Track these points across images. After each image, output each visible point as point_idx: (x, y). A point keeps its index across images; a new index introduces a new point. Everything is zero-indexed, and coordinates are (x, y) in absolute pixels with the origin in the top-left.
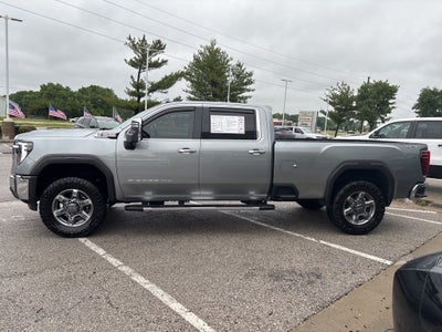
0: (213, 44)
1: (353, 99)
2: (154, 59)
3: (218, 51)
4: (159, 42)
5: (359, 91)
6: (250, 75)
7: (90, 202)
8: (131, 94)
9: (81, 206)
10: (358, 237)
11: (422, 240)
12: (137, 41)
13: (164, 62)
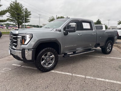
0: (16, 1)
3: (18, 3)
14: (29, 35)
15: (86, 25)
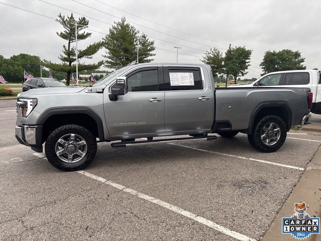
0: (124, 21)
1: (222, 59)
2: (81, 32)
3: (127, 26)
4: (84, 19)
5: (226, 54)
6: (152, 43)
7: (85, 143)
8: (64, 59)
9: (78, 146)
10: (271, 154)
11: (312, 152)
12: (66, 18)
13: (88, 35)
14: (31, 100)
15: (188, 75)
